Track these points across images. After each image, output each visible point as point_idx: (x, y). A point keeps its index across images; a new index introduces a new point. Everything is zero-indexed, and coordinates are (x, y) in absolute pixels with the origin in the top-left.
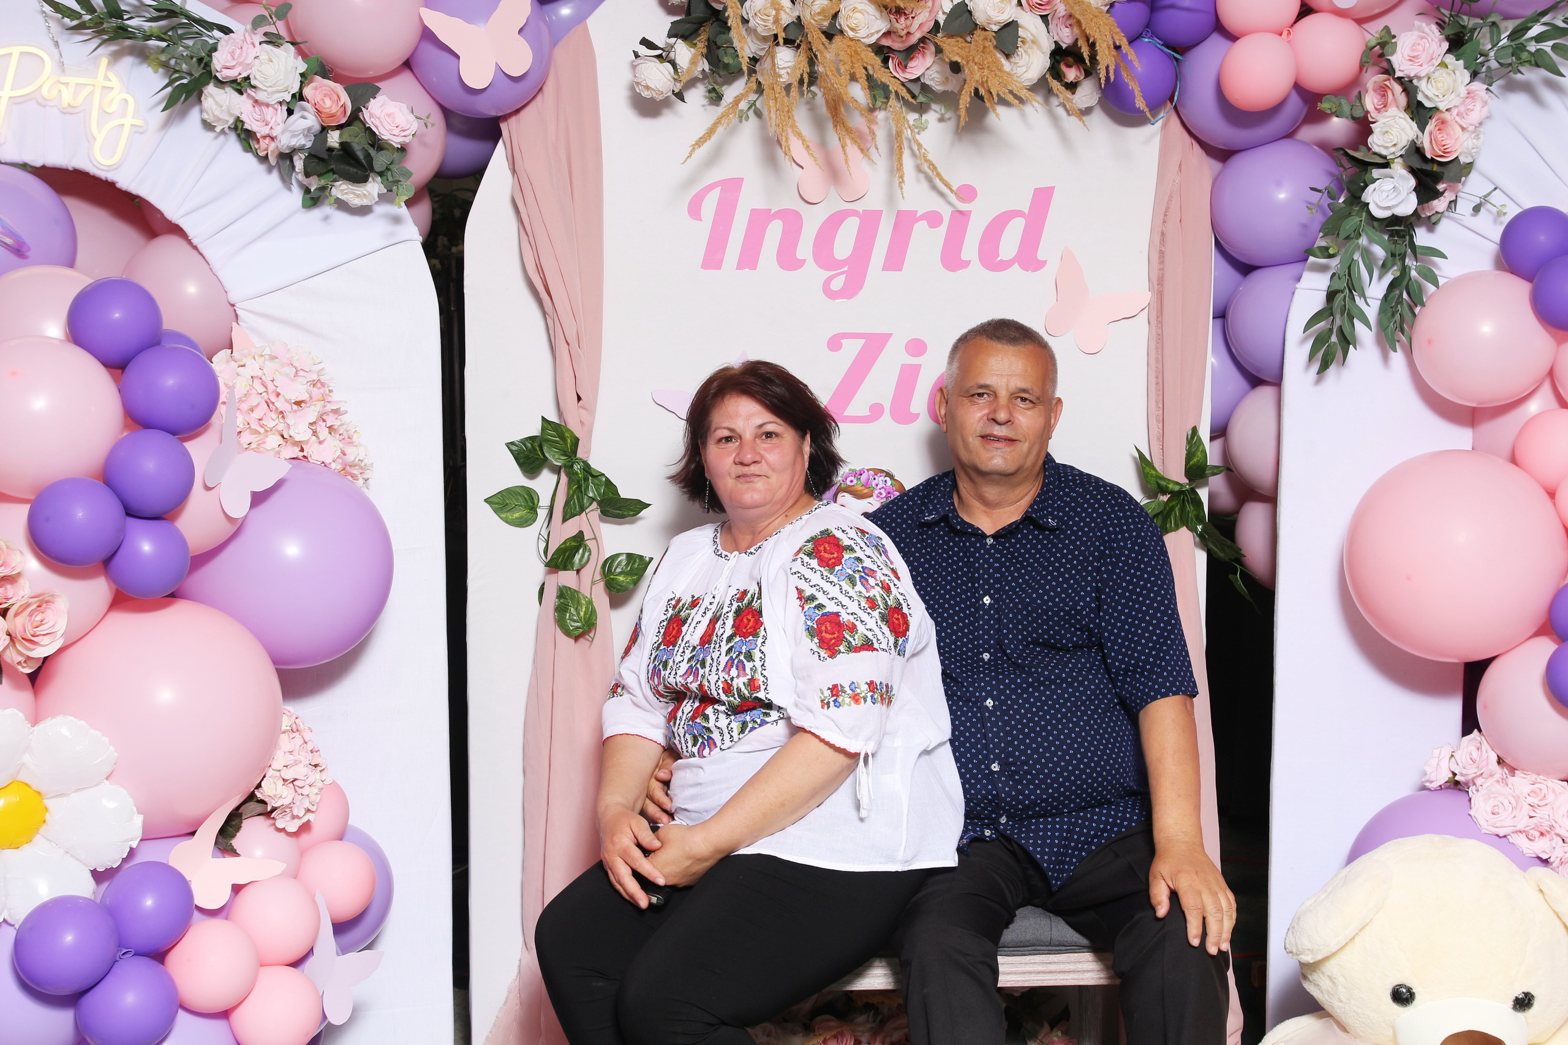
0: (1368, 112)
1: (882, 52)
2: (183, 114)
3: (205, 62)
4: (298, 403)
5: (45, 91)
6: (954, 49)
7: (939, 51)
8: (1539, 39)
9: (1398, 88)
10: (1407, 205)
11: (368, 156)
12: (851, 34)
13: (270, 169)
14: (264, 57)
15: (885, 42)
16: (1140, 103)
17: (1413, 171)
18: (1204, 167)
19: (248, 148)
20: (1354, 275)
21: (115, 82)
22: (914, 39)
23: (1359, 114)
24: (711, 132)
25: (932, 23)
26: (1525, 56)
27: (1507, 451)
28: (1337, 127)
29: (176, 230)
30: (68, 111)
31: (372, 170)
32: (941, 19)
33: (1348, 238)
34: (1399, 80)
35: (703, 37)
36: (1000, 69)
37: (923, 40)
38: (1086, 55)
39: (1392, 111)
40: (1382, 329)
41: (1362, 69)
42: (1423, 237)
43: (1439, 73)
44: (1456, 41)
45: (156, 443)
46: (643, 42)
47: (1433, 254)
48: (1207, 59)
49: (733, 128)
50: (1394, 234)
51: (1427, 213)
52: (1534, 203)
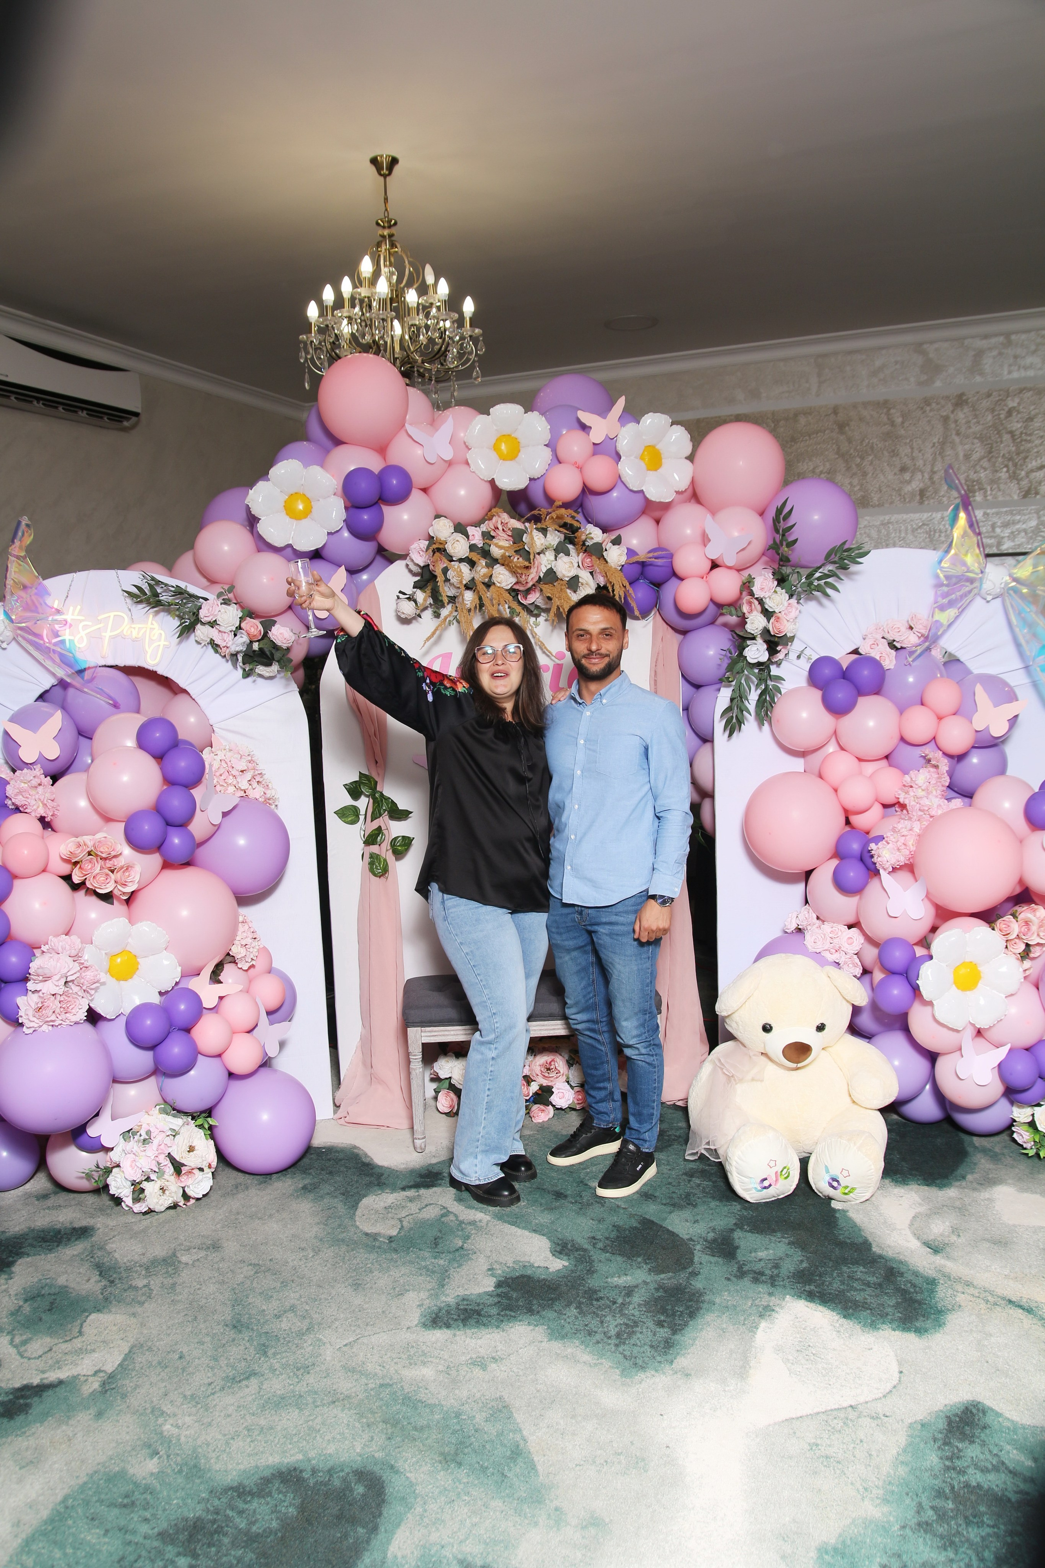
0: (744, 614)
1: (513, 592)
2: (188, 637)
3: (196, 614)
4: (242, 771)
6: (548, 590)
7: (541, 590)
8: (819, 579)
9: (756, 602)
10: (764, 657)
11: (272, 654)
12: (498, 585)
13: (227, 661)
14: (223, 611)
15: (516, 587)
16: (637, 613)
17: (766, 641)
18: (674, 639)
19: (217, 652)
20: (742, 690)
22: (529, 585)
23: (740, 614)
24: (433, 633)
25: (538, 578)
26: (812, 587)
27: (817, 772)
28: (733, 619)
29: (185, 691)
31: (274, 659)
32: (542, 575)
33: (738, 673)
34: (757, 599)
35: (429, 588)
37: (534, 585)
39: (755, 613)
40: (758, 714)
41: (741, 593)
42: (774, 671)
43: (774, 596)
44: (781, 581)
45: (178, 791)
46: (400, 592)
47: (779, 679)
48: (670, 589)
49: (446, 629)
50: (760, 670)
51: (774, 660)
52: (823, 654)
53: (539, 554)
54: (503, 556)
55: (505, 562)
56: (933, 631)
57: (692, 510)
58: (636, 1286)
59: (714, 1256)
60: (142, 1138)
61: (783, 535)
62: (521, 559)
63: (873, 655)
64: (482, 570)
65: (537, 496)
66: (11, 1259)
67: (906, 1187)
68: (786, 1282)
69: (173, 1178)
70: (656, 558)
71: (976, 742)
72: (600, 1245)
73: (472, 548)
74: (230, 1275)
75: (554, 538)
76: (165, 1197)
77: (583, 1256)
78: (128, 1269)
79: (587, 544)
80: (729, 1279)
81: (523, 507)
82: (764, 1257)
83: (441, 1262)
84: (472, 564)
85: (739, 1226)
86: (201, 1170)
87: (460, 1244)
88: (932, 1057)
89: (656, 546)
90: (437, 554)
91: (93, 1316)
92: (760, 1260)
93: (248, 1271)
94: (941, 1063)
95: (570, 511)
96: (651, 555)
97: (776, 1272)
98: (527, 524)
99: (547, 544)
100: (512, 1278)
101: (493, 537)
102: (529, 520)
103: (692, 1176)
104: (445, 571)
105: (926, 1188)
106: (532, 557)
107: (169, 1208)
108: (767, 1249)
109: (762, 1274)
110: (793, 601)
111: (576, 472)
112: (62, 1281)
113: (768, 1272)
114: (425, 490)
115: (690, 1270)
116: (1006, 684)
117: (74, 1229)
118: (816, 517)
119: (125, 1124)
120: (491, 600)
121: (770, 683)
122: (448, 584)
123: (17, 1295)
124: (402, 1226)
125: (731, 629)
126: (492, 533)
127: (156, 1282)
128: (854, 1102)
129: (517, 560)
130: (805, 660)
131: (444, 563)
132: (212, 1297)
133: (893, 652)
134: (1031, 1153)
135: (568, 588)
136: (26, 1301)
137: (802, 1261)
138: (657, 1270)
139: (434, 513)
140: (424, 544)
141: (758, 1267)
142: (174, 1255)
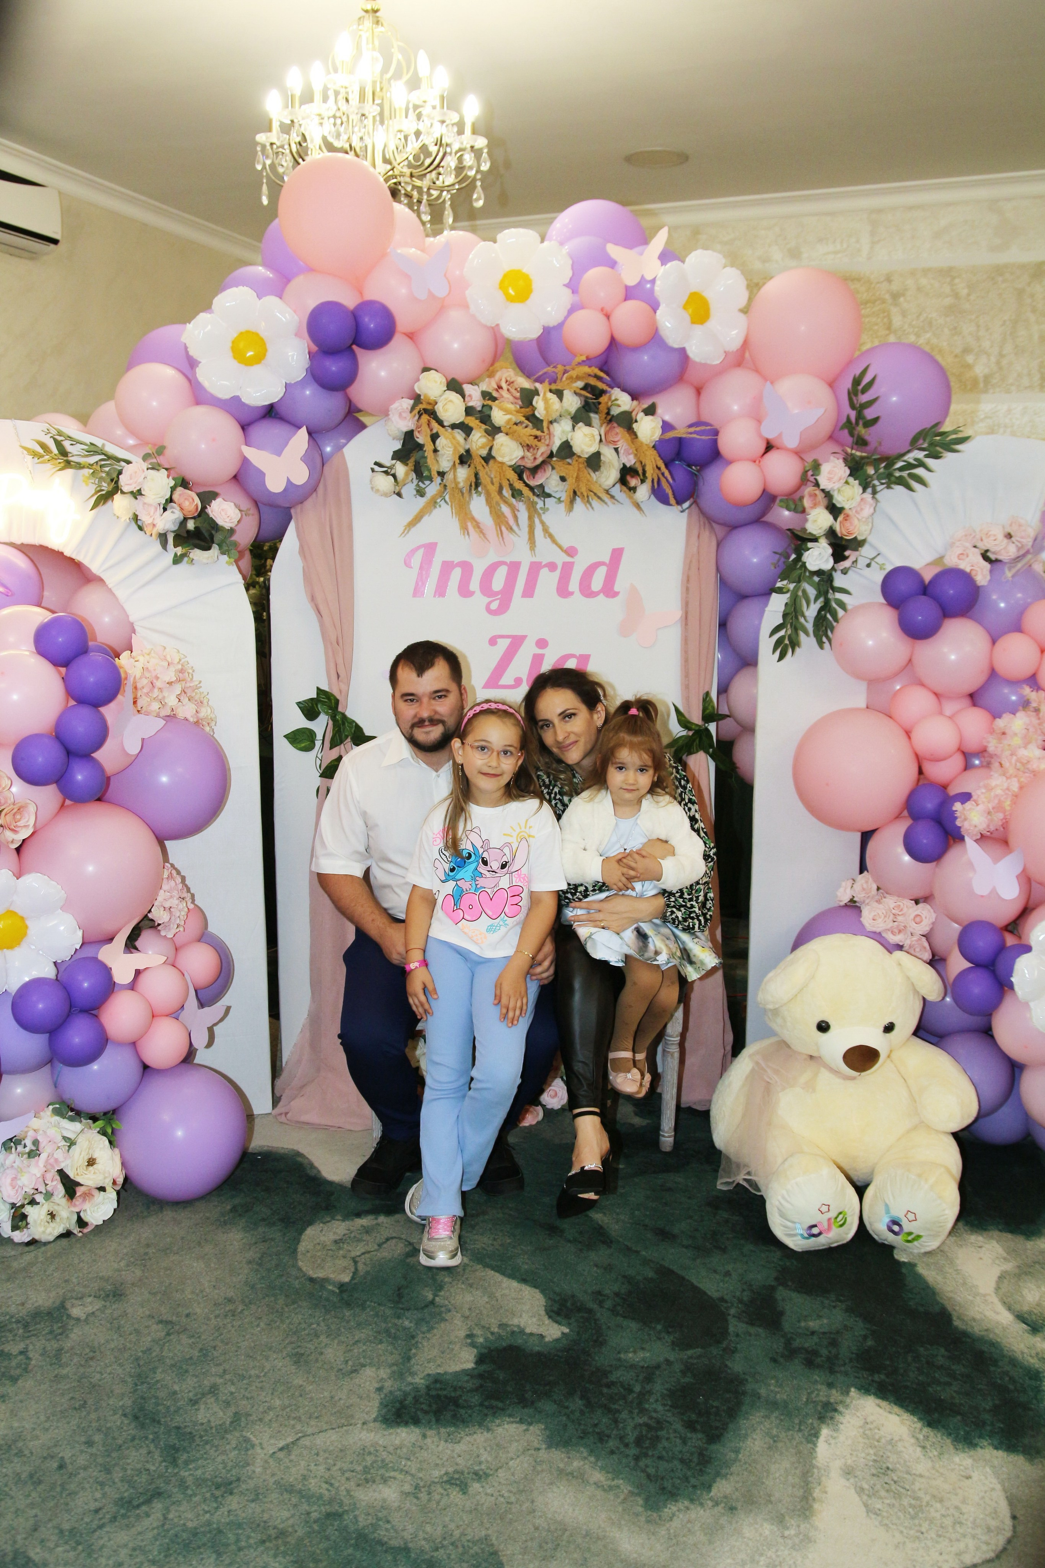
0: (805, 510)
1: (518, 469)
2: (103, 510)
3: (115, 481)
4: (169, 683)
6: (562, 468)
7: (554, 468)
8: (901, 469)
9: (820, 495)
10: (828, 563)
11: (211, 535)
12: (500, 459)
13: (154, 542)
14: (149, 478)
15: (521, 464)
16: (672, 500)
17: (831, 544)
18: (713, 536)
19: (141, 531)
20: (799, 604)
22: (538, 462)
23: (800, 508)
25: (549, 452)
26: (893, 479)
27: (886, 709)
28: (790, 517)
29: (99, 579)
31: (213, 542)
32: (555, 450)
33: (793, 582)
35: (412, 460)
36: (590, 479)
37: (543, 462)
38: (640, 472)
39: (819, 509)
40: (815, 634)
41: (804, 482)
43: (845, 488)
44: (855, 468)
45: (85, 710)
46: (376, 464)
47: (843, 591)
48: (712, 475)
49: (431, 511)
50: (822, 579)
51: (840, 568)
52: (899, 564)
53: (552, 422)
54: (508, 423)
55: (510, 430)
57: (743, 376)
58: (658, 1367)
59: (754, 1325)
60: (27, 1149)
61: (861, 412)
62: (531, 428)
63: (962, 568)
64: (479, 440)
65: (555, 347)
67: (985, 1234)
68: (849, 1367)
69: (64, 1201)
70: (696, 434)
72: (608, 1304)
73: (469, 410)
74: (133, 1337)
75: (572, 403)
76: (54, 1224)
77: (587, 1320)
79: (613, 412)
80: (775, 1361)
81: (534, 362)
82: (817, 1328)
83: (406, 1323)
84: (466, 429)
85: (781, 1281)
86: (102, 1189)
87: (431, 1297)
88: (1015, 1067)
89: (696, 419)
90: (425, 417)
92: (813, 1333)
93: (157, 1331)
94: (1030, 1076)
95: (595, 370)
96: (692, 430)
97: (834, 1351)
98: (537, 385)
99: (563, 410)
100: (497, 1350)
101: (495, 398)
102: (541, 379)
104: (434, 437)
105: (1010, 1236)
106: (544, 425)
107: (60, 1237)
108: (819, 1317)
109: (815, 1353)
110: (868, 495)
111: (604, 319)
113: (823, 1352)
114: (411, 336)
115: (724, 1344)
119: (7, 1130)
120: (490, 480)
121: (832, 597)
122: (437, 455)
124: (357, 1269)
125: (788, 527)
126: (495, 394)
127: (35, 1347)
129: (525, 428)
130: (879, 569)
131: (432, 429)
132: (109, 1370)
133: (987, 565)
135: (588, 467)
137: (865, 1337)
138: (682, 1344)
139: (422, 366)
140: (408, 403)
141: (809, 1343)
142: (62, 1306)
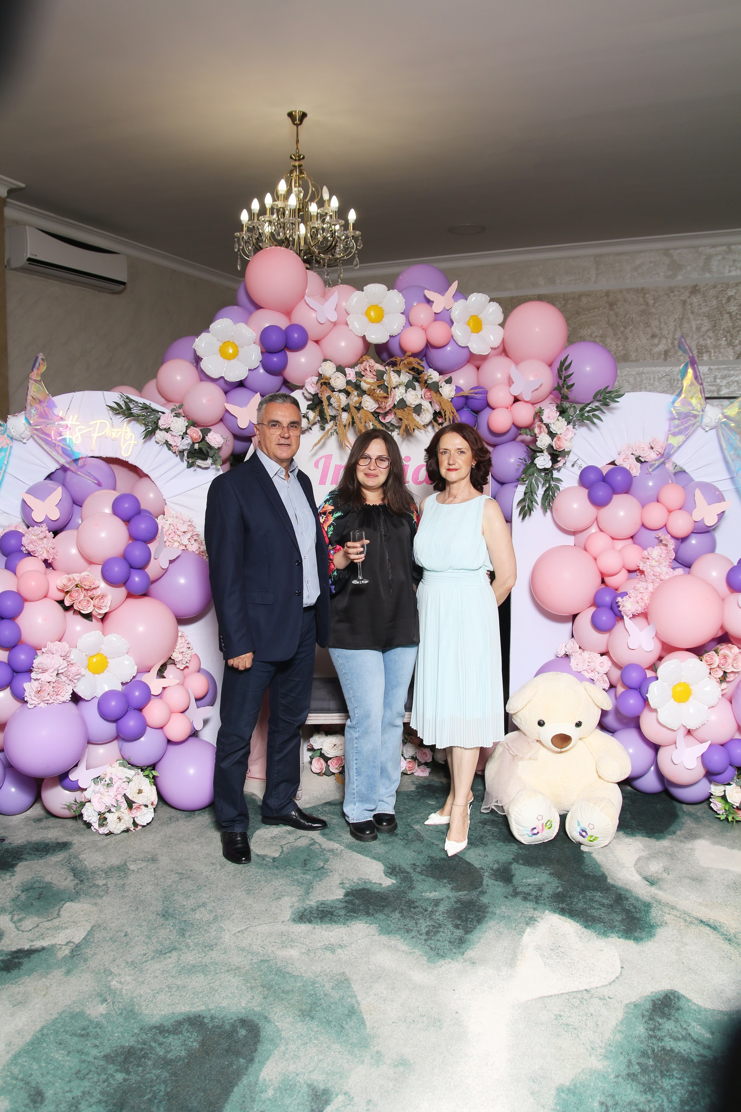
0: (536, 434)
1: (376, 414)
2: (150, 439)
3: (156, 423)
4: (184, 532)
5: (107, 434)
6: (400, 413)
7: (395, 414)
8: (588, 412)
9: (544, 427)
10: (549, 465)
11: (208, 452)
12: (366, 409)
13: (177, 456)
14: (174, 421)
15: (378, 411)
17: (550, 454)
19: (170, 449)
20: (533, 487)
21: (128, 430)
22: (387, 410)
23: (533, 434)
24: (319, 441)
25: (393, 405)
26: (584, 417)
27: (583, 546)
28: (528, 438)
29: (147, 476)
30: (114, 440)
31: (209, 456)
32: (396, 403)
33: (530, 475)
34: (545, 424)
35: (318, 409)
36: (414, 420)
37: (390, 410)
38: (443, 415)
39: (543, 434)
40: (543, 504)
41: (534, 420)
42: (556, 474)
43: (557, 422)
44: (562, 412)
45: (139, 545)
47: (559, 480)
48: (485, 415)
49: (328, 438)
50: (546, 474)
51: (556, 467)
52: (590, 464)
53: (394, 388)
54: (369, 389)
55: (371, 393)
56: (667, 451)
57: (503, 360)
58: (442, 900)
59: (497, 881)
60: (107, 783)
61: (565, 381)
62: (382, 392)
63: (624, 466)
64: (354, 398)
65: (395, 348)
66: (14, 862)
67: (634, 838)
68: (546, 901)
69: (127, 811)
70: (475, 394)
71: (694, 529)
72: (419, 870)
73: (348, 383)
74: (162, 880)
75: (405, 377)
76: (121, 824)
77: (406, 877)
78: (93, 873)
79: (428, 382)
80: (506, 897)
81: (385, 355)
82: (532, 883)
83: (308, 877)
84: (348, 394)
85: (516, 860)
86: (146, 806)
87: (322, 865)
88: (656, 748)
89: (475, 385)
90: (324, 386)
91: (68, 904)
92: (529, 885)
93: (175, 877)
94: (662, 752)
95: (417, 359)
96: (472, 391)
97: (539, 893)
98: (387, 368)
99: (400, 381)
100: (356, 890)
101: (363, 376)
102: (388, 364)
103: (485, 824)
104: (329, 398)
105: (648, 839)
106: (389, 390)
107: (124, 831)
108: (534, 877)
109: (529, 894)
110: (570, 426)
111: (422, 332)
112: (48, 879)
113: (534, 893)
114: (317, 342)
115: (480, 889)
116: (717, 489)
117: (58, 843)
118: (588, 369)
119: (95, 773)
120: (360, 419)
121: (552, 483)
122: (331, 407)
123: (17, 887)
124: (283, 851)
125: (527, 444)
126: (363, 373)
127: (111, 883)
128: (600, 777)
129: (379, 392)
130: (577, 468)
131: (328, 393)
132: (149, 894)
133: (639, 464)
134: (723, 817)
135: (414, 412)
136: (23, 891)
137: (558, 887)
138: (457, 889)
139: (323, 358)
140: (315, 379)
141: (526, 890)
142: (125, 864)
